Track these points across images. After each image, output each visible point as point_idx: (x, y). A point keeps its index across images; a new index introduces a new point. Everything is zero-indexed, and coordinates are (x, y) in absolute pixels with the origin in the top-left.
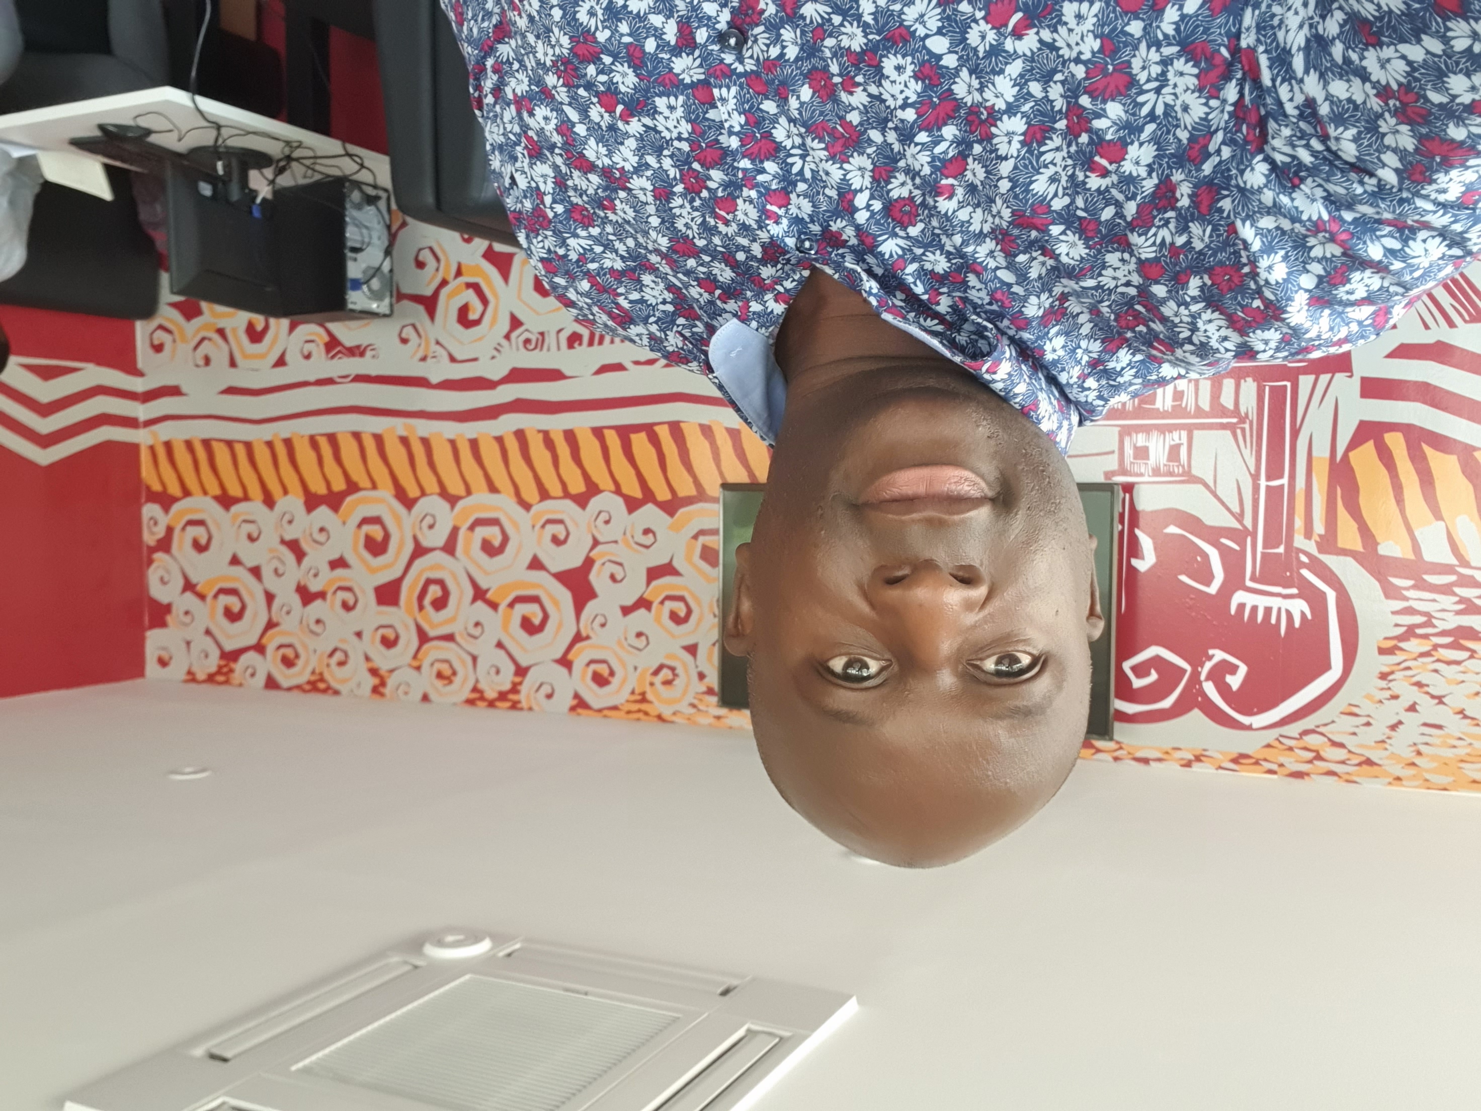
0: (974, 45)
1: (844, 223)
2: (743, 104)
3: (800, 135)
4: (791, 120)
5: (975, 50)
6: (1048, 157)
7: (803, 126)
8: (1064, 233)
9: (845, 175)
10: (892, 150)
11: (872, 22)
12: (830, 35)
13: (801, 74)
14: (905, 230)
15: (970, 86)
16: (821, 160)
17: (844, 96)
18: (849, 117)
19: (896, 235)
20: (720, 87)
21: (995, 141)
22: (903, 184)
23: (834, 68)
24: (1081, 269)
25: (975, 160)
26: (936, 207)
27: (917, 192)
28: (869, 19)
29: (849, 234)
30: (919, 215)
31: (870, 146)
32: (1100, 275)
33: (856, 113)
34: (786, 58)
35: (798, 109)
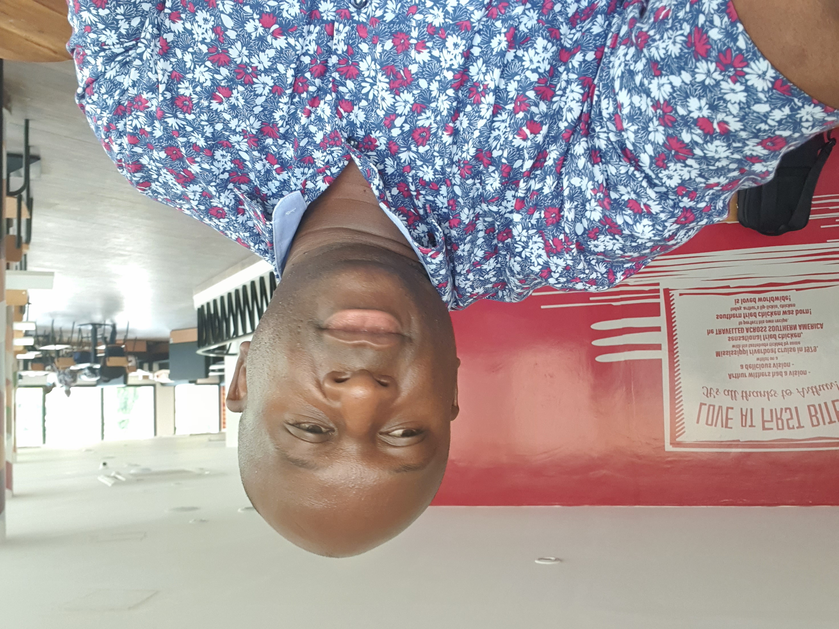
0: (493, 47)
1: (381, 134)
2: (349, 39)
3: (376, 71)
4: (374, 59)
5: (492, 50)
6: (497, 125)
7: (379, 65)
8: (494, 172)
10: (430, 94)
11: (451, 12)
12: (420, 13)
13: (390, 32)
14: (417, 147)
15: (480, 70)
16: (383, 89)
17: (413, 53)
18: (410, 67)
19: (409, 149)
20: (340, 23)
21: (481, 106)
22: (428, 118)
23: (415, 34)
24: (493, 198)
25: (464, 114)
26: (441, 137)
27: (435, 125)
28: (450, 9)
29: (382, 143)
30: (429, 140)
31: (417, 89)
32: (501, 205)
33: (416, 66)
34: (385, 19)
35: (380, 53)
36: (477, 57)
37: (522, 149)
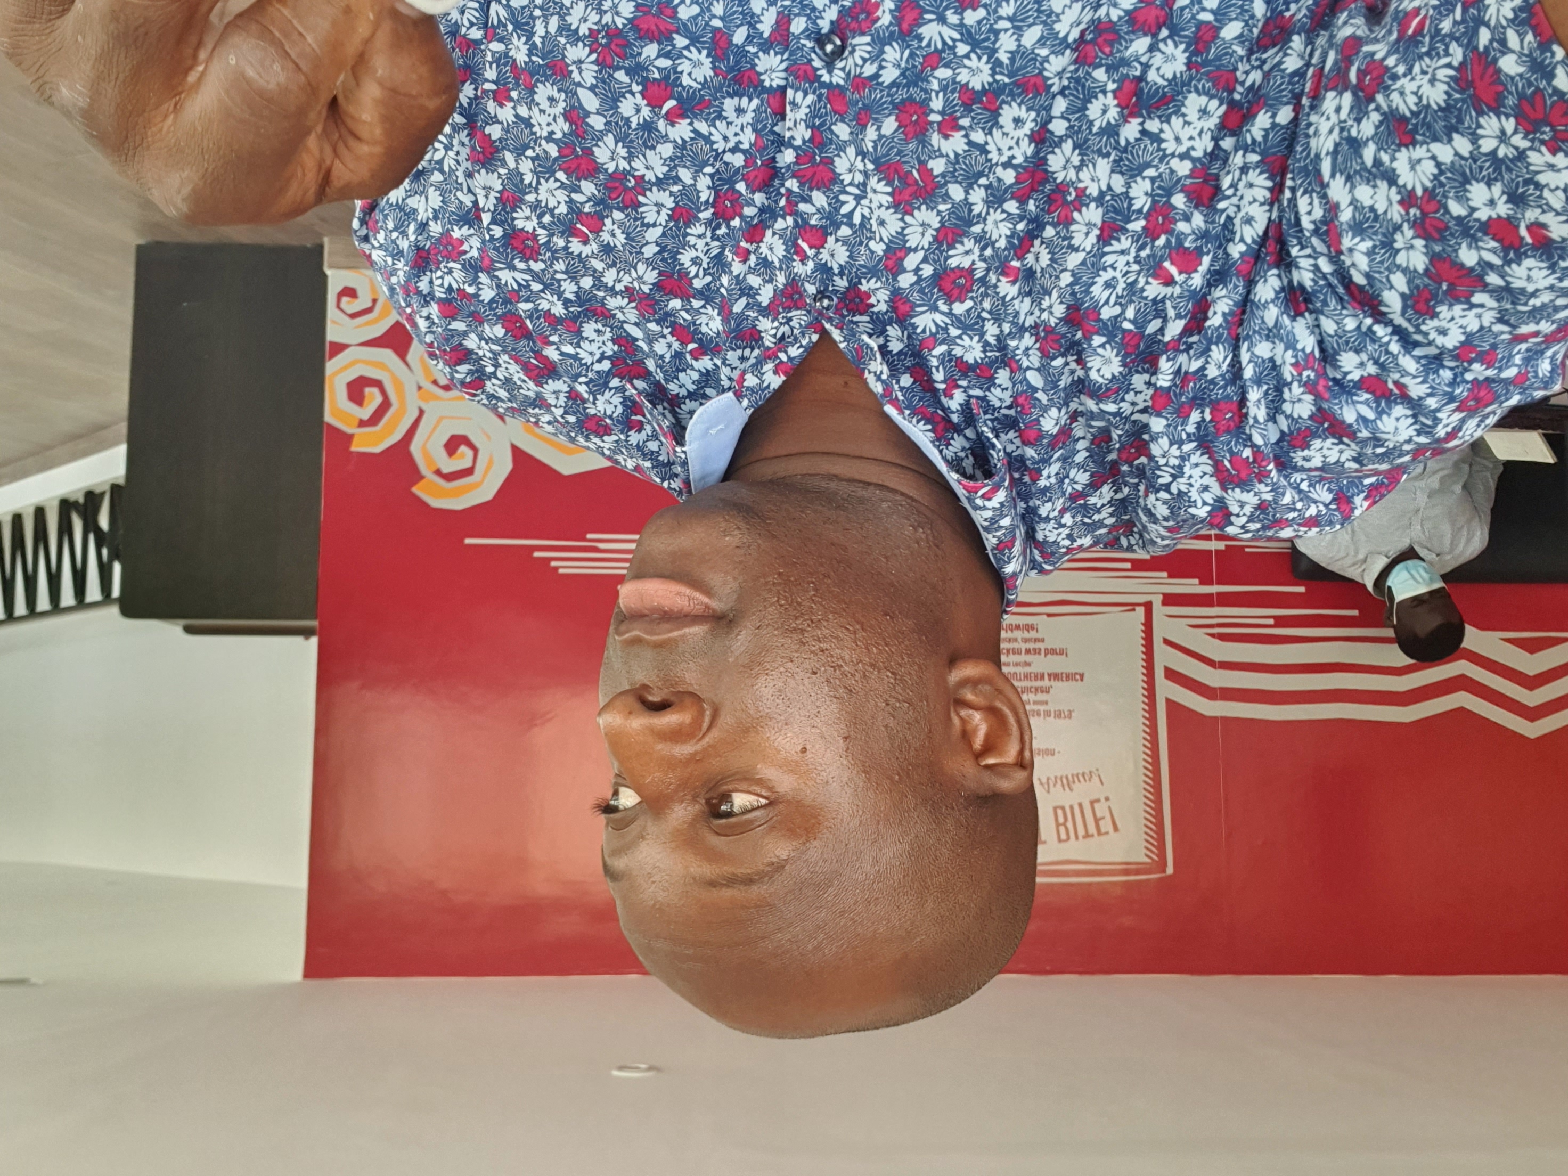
0: (1091, 118)
1: (880, 284)
2: (815, 117)
3: (866, 174)
4: (861, 153)
5: (1091, 123)
6: (1109, 259)
7: (872, 162)
8: (1103, 346)
9: (903, 229)
10: (970, 211)
11: (1005, 61)
12: (947, 66)
13: (892, 102)
14: (950, 305)
15: (1068, 161)
16: (881, 206)
17: (935, 139)
18: (931, 164)
19: (936, 309)
20: (797, 90)
21: (1073, 228)
22: (967, 253)
23: (937, 104)
24: (1108, 389)
25: (1042, 243)
26: (995, 286)
27: (981, 265)
28: (1003, 57)
29: (880, 300)
30: (972, 291)
31: (945, 202)
32: (1123, 400)
33: (942, 161)
34: (881, 80)
35: (874, 142)
36: (1061, 137)
37: (1163, 301)
